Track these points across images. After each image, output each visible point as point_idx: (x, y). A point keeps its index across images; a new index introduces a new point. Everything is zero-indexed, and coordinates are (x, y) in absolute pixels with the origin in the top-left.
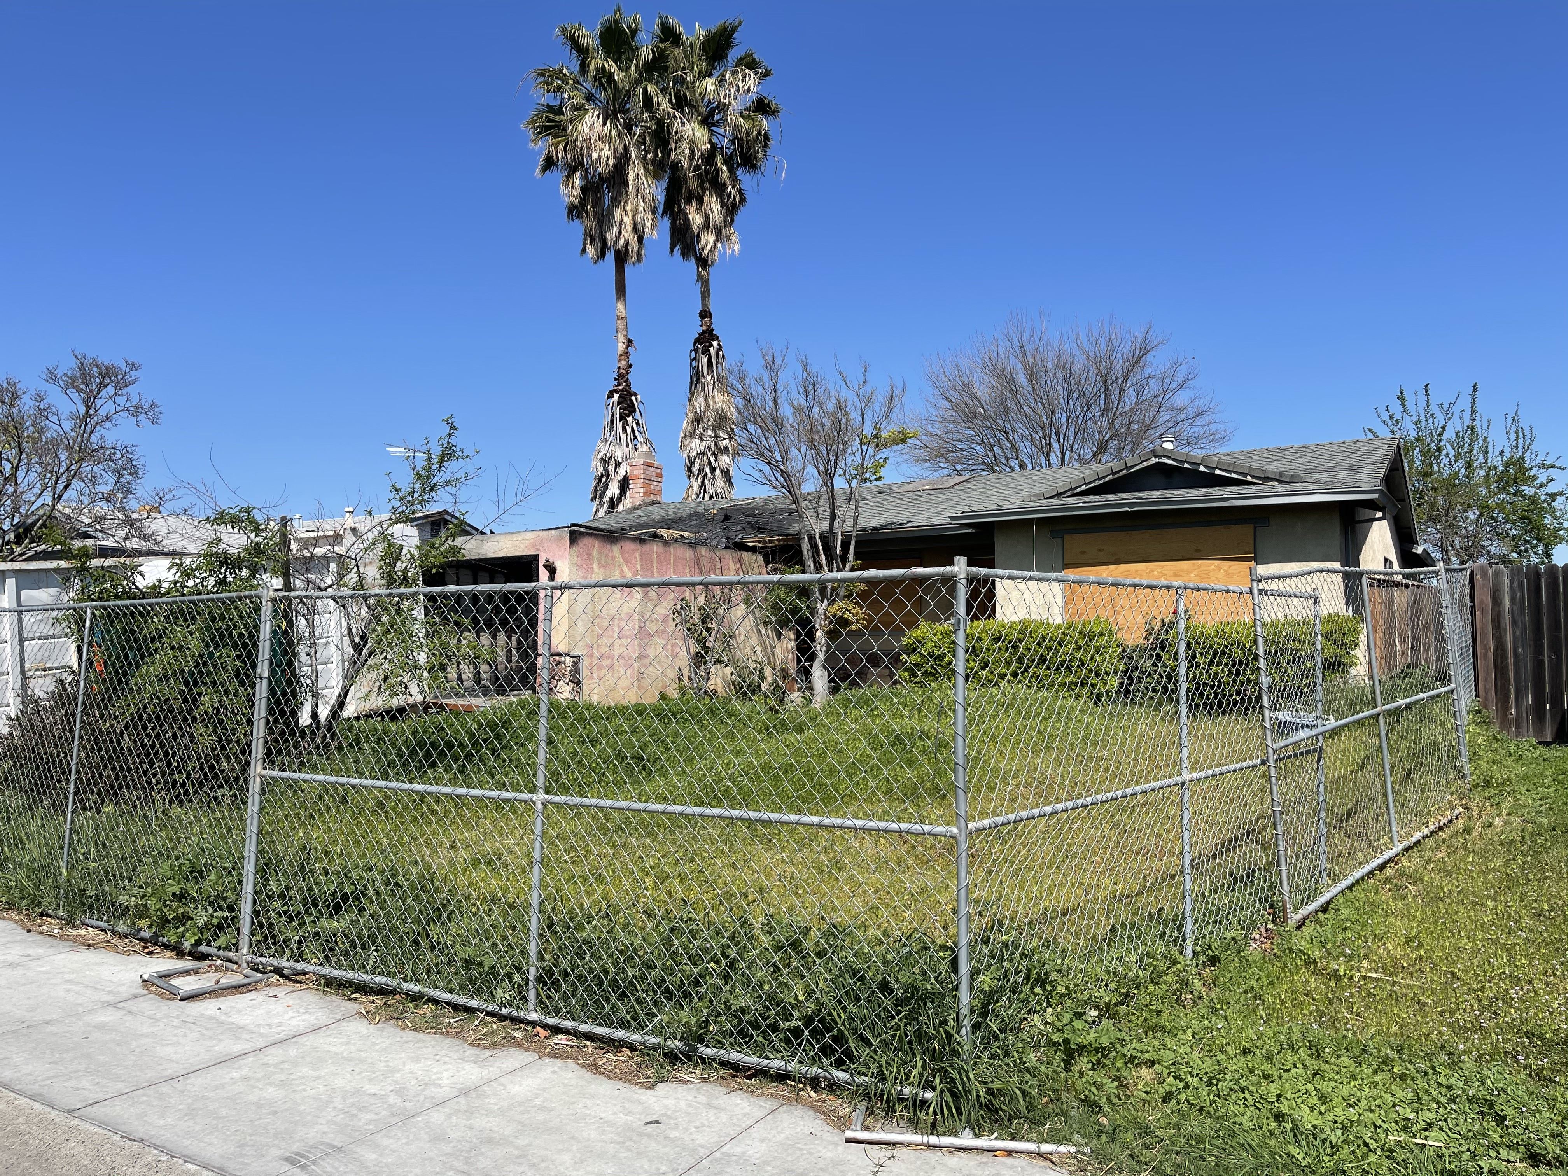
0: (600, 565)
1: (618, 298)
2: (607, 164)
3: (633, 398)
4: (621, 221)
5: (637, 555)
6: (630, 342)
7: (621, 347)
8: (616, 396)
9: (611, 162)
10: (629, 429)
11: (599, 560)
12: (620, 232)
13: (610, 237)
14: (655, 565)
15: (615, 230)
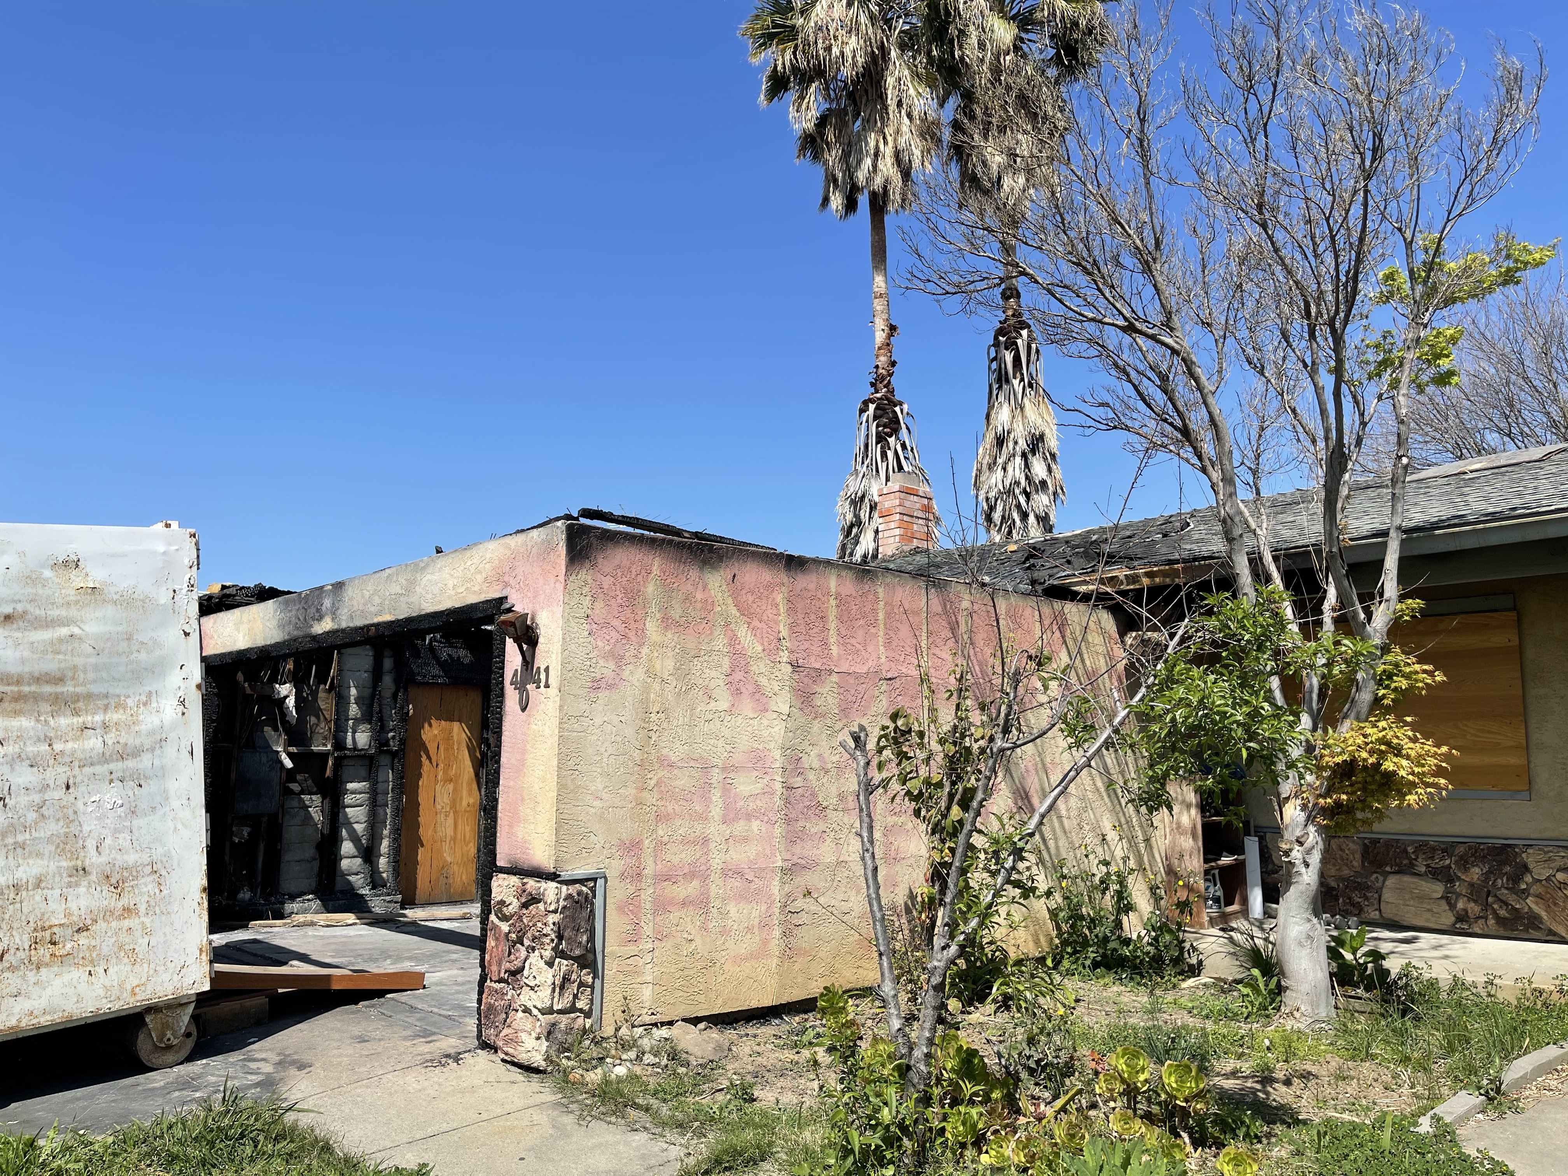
0: (667, 622)
1: (876, 268)
2: (854, 64)
3: (897, 409)
4: (877, 148)
5: (779, 598)
6: (893, 328)
7: (880, 337)
8: (872, 407)
9: (860, 60)
10: (890, 454)
11: (665, 610)
12: (875, 166)
13: (861, 176)
14: (832, 625)
15: (868, 162)
